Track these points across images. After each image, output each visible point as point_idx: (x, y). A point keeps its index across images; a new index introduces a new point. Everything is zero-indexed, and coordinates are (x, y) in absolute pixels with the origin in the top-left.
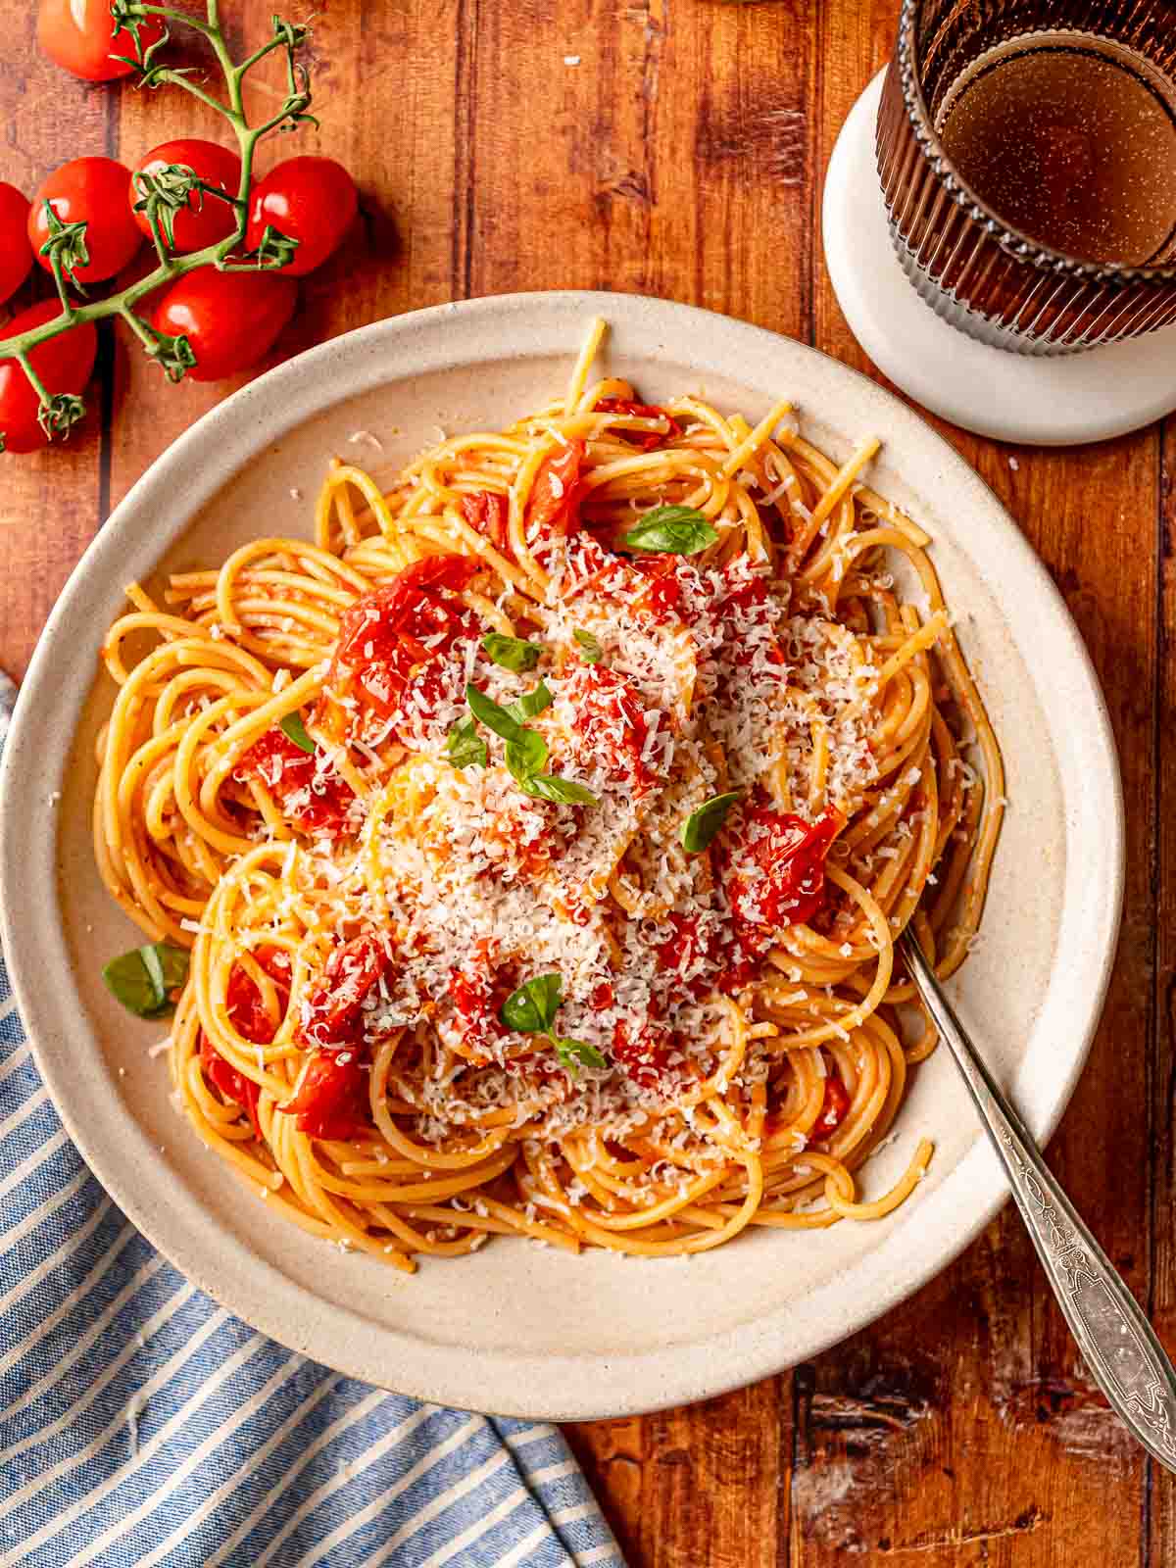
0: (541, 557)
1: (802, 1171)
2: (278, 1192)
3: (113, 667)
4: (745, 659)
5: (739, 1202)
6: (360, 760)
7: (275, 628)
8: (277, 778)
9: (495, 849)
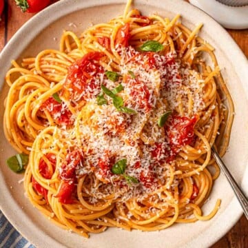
0: (119, 52)
1: (188, 208)
2: (53, 218)
3: (8, 82)
4: (171, 78)
5: (172, 216)
6: (73, 105)
7: (50, 72)
8: (52, 109)
9: (110, 127)
